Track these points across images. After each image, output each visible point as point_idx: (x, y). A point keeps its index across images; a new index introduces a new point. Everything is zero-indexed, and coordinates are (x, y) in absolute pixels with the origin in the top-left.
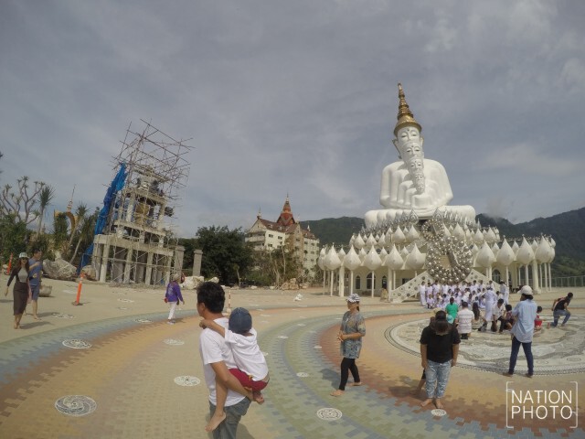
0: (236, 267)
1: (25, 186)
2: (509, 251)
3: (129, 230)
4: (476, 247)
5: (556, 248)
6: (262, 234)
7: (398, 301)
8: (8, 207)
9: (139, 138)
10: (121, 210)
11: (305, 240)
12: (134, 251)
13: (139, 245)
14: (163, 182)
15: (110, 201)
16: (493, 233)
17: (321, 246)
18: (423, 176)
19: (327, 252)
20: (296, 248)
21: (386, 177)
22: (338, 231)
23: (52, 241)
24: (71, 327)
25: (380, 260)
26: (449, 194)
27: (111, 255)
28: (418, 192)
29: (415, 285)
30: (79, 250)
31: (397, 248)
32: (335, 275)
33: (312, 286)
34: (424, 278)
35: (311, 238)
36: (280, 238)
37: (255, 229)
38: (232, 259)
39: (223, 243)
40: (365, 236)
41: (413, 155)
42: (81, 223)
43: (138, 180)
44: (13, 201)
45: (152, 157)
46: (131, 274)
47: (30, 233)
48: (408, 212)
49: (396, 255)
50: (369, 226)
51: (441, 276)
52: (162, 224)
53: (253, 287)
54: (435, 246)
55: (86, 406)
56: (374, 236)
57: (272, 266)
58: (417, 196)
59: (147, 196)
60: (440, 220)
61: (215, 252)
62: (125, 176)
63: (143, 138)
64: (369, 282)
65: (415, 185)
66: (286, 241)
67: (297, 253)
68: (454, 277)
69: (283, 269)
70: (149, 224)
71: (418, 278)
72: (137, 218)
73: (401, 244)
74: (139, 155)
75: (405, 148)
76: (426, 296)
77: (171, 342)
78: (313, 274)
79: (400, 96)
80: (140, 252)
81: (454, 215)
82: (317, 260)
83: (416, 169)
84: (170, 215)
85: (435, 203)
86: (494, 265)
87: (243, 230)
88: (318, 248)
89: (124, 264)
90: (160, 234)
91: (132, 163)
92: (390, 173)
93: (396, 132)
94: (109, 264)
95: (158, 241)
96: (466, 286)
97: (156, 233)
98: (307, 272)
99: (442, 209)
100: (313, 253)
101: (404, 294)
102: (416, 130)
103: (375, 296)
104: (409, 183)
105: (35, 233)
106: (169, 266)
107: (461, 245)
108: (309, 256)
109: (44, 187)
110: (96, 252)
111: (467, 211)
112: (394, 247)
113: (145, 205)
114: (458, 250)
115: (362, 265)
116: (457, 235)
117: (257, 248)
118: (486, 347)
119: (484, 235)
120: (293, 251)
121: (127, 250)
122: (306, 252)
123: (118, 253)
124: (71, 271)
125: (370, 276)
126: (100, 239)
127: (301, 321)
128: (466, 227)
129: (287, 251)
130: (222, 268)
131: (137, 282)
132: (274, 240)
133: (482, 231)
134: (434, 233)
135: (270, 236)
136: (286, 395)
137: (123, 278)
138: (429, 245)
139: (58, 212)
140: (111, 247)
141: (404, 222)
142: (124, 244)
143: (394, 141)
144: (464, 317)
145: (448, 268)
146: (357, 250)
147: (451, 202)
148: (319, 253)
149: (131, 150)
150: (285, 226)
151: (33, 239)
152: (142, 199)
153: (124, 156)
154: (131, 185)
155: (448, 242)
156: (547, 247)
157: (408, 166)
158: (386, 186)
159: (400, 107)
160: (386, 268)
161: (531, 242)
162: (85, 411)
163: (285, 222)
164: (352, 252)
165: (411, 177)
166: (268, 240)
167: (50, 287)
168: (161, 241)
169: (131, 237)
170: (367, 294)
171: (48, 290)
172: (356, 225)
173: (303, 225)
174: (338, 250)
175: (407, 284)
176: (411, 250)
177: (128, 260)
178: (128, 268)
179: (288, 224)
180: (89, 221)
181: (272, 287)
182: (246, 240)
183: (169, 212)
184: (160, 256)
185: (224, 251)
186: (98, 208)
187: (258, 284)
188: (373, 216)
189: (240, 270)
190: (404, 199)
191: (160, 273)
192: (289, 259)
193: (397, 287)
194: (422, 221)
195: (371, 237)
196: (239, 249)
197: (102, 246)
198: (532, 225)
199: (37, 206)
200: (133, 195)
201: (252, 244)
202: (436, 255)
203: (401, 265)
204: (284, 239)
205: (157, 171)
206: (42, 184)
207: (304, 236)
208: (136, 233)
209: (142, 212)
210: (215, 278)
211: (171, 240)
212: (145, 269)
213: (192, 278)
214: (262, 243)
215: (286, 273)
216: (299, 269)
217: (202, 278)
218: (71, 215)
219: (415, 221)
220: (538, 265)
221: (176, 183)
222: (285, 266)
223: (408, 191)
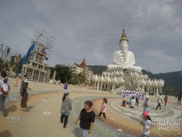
0: (66, 78)
1: (2, 47)
2: (150, 82)
3: (34, 63)
5: (164, 83)
6: (75, 68)
7: (115, 93)
9: (40, 35)
10: (32, 57)
11: (89, 71)
12: (35, 70)
13: (37, 68)
14: (46, 49)
15: (29, 54)
16: (146, 76)
18: (127, 56)
19: (95, 76)
20: (86, 74)
21: (116, 55)
22: (99, 70)
23: (9, 65)
24: (14, 94)
25: (110, 80)
26: (134, 63)
27: (27, 71)
28: (125, 61)
29: (120, 89)
30: (18, 68)
31: (116, 77)
32: (96, 83)
33: (90, 85)
35: (90, 71)
36: (81, 70)
37: (73, 66)
38: (65, 75)
39: (63, 70)
40: (107, 72)
41: (125, 49)
42: (19, 60)
43: (38, 48)
45: (43, 41)
46: (33, 77)
47: (3, 61)
48: (121, 66)
49: (115, 79)
50: (109, 70)
51: (129, 87)
52: (44, 62)
53: (71, 84)
54: (128, 78)
55: (17, 119)
56: (110, 73)
57: (77, 78)
58: (124, 62)
59: (40, 53)
60: (130, 70)
61: (60, 72)
62: (34, 46)
63: (41, 35)
64: (106, 87)
65: (124, 59)
66: (83, 71)
67: (86, 75)
68: (132, 88)
69: (81, 80)
70: (40, 62)
71: (122, 87)
72: (37, 60)
73: (118, 76)
74: (39, 40)
75: (122, 47)
76: (123, 93)
77: (43, 100)
78: (90, 82)
80: (37, 71)
81: (135, 69)
82: (92, 78)
83: (125, 54)
84: (47, 60)
85: (130, 65)
86: (145, 86)
87: (69, 67)
88: (92, 74)
89: (31, 74)
90: (43, 65)
91: (37, 42)
92: (117, 54)
93: (120, 42)
94: (27, 73)
96: (135, 92)
97: (42, 65)
98: (88, 81)
99: (132, 67)
100: (91, 75)
101: (117, 92)
102: (127, 41)
103: (108, 91)
104: (122, 58)
106: (45, 76)
107: (136, 79)
108: (89, 76)
109: (8, 48)
110: (23, 69)
111: (139, 68)
112: (115, 77)
113: (40, 56)
114: (134, 80)
115: (105, 81)
116: (135, 76)
117: (73, 72)
118: (138, 111)
119: (143, 76)
121: (33, 70)
122: (88, 75)
123: (30, 70)
124: (15, 75)
125: (107, 85)
126: (24, 66)
127: (84, 97)
128: (138, 73)
129: (83, 74)
130: (62, 78)
131: (35, 80)
132: (79, 70)
133: (143, 75)
134: (128, 74)
135: (78, 69)
137: (31, 78)
138: (126, 77)
139: (12, 55)
140: (28, 68)
141: (119, 69)
142: (32, 68)
143: (119, 44)
144: (133, 101)
145: (131, 85)
146: (104, 76)
147: (134, 65)
149: (37, 38)
150: (83, 66)
151: (4, 63)
152: (39, 54)
153: (35, 40)
154: (36, 49)
155: (132, 77)
156: (162, 82)
157: (123, 52)
158: (115, 58)
159: (123, 34)
160: (112, 83)
162: (16, 121)
163: (83, 65)
164: (102, 77)
165: (123, 56)
166: (77, 70)
168: (44, 68)
169: (34, 66)
170: (106, 90)
172: (105, 68)
173: (89, 66)
174: (98, 76)
175: (118, 89)
176: (120, 78)
177: (33, 73)
178: (33, 75)
179: (84, 66)
180: (22, 59)
181: (77, 85)
182: (70, 69)
184: (43, 72)
185: (63, 72)
186: (25, 55)
187: (73, 84)
188: (110, 66)
189: (68, 79)
190: (120, 62)
191: (43, 78)
192: (83, 77)
193: (115, 89)
194: (125, 70)
196: (68, 72)
197: (25, 68)
198: (159, 75)
199: (6, 53)
200: (36, 53)
202: (128, 81)
203: (117, 83)
204: (82, 70)
205: (45, 45)
206: (8, 47)
207: (88, 70)
208: (36, 65)
209: (38, 58)
210: (60, 81)
211: (47, 67)
212: (38, 76)
213: (52, 80)
214: (75, 71)
215: (82, 81)
216: (86, 80)
217: (55, 80)
218: (16, 57)
219: (123, 70)
220: (158, 88)
221: (50, 50)
222: (81, 79)
223: (122, 60)
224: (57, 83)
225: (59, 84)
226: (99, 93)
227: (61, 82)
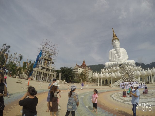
0: (70, 78)
1: (16, 55)
2: (144, 72)
3: (42, 67)
4: (135, 71)
6: (77, 69)
7: (114, 87)
8: (12, 60)
10: (40, 62)
11: (89, 71)
12: (43, 73)
13: (45, 71)
14: (51, 55)
15: (38, 60)
16: (140, 67)
17: (93, 72)
18: (120, 53)
19: (95, 74)
20: (87, 73)
21: (110, 53)
22: (98, 68)
23: (22, 69)
25: (109, 76)
26: (127, 57)
27: (37, 74)
28: (119, 57)
29: (119, 82)
30: (29, 72)
31: (114, 72)
32: (97, 80)
33: (91, 83)
34: (121, 81)
36: (82, 70)
37: (75, 68)
38: (69, 76)
39: (67, 71)
40: (105, 70)
41: (117, 47)
42: (30, 65)
43: (45, 54)
44: (13, 59)
45: (49, 49)
46: (43, 79)
47: (17, 67)
48: (116, 62)
49: (113, 74)
50: (106, 67)
51: (126, 80)
52: (51, 66)
53: (75, 83)
54: (124, 72)
56: (107, 69)
57: (80, 78)
58: (119, 58)
59: (47, 59)
60: (125, 64)
61: (65, 74)
62: (42, 53)
63: (46, 44)
64: (106, 82)
65: (118, 55)
66: (84, 71)
67: (87, 74)
68: (129, 80)
70: (47, 66)
71: (119, 80)
73: (115, 71)
74: (45, 48)
75: (115, 45)
76: (122, 86)
78: (91, 80)
79: (113, 32)
80: (45, 73)
81: (129, 63)
82: (92, 76)
83: (118, 51)
84: (53, 64)
85: (124, 60)
86: (140, 76)
87: (72, 68)
88: (92, 73)
89: (41, 76)
91: (43, 50)
92: (111, 52)
93: (112, 41)
94: (37, 76)
95: (50, 70)
96: (133, 82)
97: (49, 68)
98: (89, 79)
99: (126, 61)
100: (91, 74)
101: (116, 85)
102: (118, 40)
103: (108, 85)
104: (116, 55)
105: (18, 67)
106: (53, 77)
107: (131, 71)
108: (90, 75)
109: (21, 55)
110: (34, 72)
111: (132, 62)
112: (113, 72)
113: (47, 61)
114: (130, 72)
115: (104, 77)
116: (130, 68)
117: (76, 73)
120: (86, 74)
121: (42, 72)
122: (89, 74)
123: (39, 73)
124: (27, 77)
125: (106, 80)
126: (35, 69)
127: (87, 92)
128: (132, 66)
129: (84, 74)
130: (66, 78)
131: (44, 81)
132: (80, 71)
133: (137, 67)
134: (124, 68)
135: (79, 69)
136: (83, 112)
137: (40, 80)
138: (122, 72)
139: (24, 62)
140: (38, 71)
141: (115, 65)
142: (41, 71)
143: (112, 44)
145: (128, 77)
146: (103, 73)
147: (128, 60)
148: (92, 74)
149: (43, 47)
150: (83, 67)
151: (17, 68)
152: (46, 60)
153: (41, 48)
154: (43, 56)
155: (128, 70)
157: (116, 50)
158: (110, 56)
159: (113, 34)
160: (111, 78)
161: (150, 69)
163: (83, 66)
164: (102, 73)
165: (117, 53)
166: (79, 71)
167: (21, 81)
168: (51, 70)
169: (43, 69)
170: (106, 85)
171: (21, 82)
172: (102, 66)
173: (88, 67)
174: (98, 73)
175: (116, 82)
176: (117, 73)
177: (42, 75)
178: (42, 77)
179: (84, 67)
180: (32, 65)
181: (80, 83)
182: (73, 70)
183: (53, 63)
184: (50, 74)
185: (67, 73)
186: (34, 61)
187: (76, 82)
188: (107, 64)
190: (115, 59)
191: (50, 79)
192: (84, 76)
193: (114, 83)
194: (120, 65)
195: (107, 70)
196: (71, 73)
197: (35, 71)
199: (19, 60)
200: (44, 58)
201: (75, 72)
202: (124, 74)
203: (115, 77)
204: (83, 70)
205: (50, 52)
206: (20, 55)
207: (89, 70)
208: (44, 68)
209: (46, 63)
210: (65, 80)
211: (53, 70)
212: (46, 78)
213: (58, 80)
214: (77, 71)
215: (84, 79)
216: (87, 78)
217: (61, 80)
218: (28, 63)
219: (118, 65)
220: (153, 76)
221: (55, 56)
222: (83, 78)
223: (117, 57)
224: (62, 83)
225: (65, 83)
226: (100, 88)
227: (66, 82)
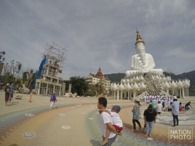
0: (83, 90)
1: (13, 63)
2: (174, 84)
3: (47, 77)
4: (163, 83)
5: (190, 83)
6: (91, 79)
8: (8, 70)
9: (51, 48)
10: (45, 71)
11: (106, 81)
12: (49, 84)
13: (51, 83)
14: (58, 62)
15: (41, 68)
16: (169, 78)
17: (111, 83)
18: (145, 59)
19: (113, 85)
20: (103, 84)
21: (133, 60)
22: (117, 78)
23: (22, 81)
24: (28, 109)
25: (131, 87)
26: (154, 65)
27: (41, 86)
28: (144, 65)
29: (143, 96)
30: (31, 84)
31: (137, 83)
32: (116, 93)
33: (108, 96)
34: (146, 93)
35: (108, 80)
37: (89, 77)
38: (81, 87)
39: (79, 82)
40: (126, 80)
41: (142, 52)
42: (32, 75)
43: (50, 61)
44: (9, 68)
45: (55, 54)
46: (48, 92)
47: (15, 79)
48: (140, 71)
49: (136, 85)
50: (127, 76)
51: (151, 93)
52: (58, 76)
53: (89, 96)
54: (149, 83)
55: (33, 135)
56: (129, 79)
57: (95, 90)
58: (143, 66)
59: (53, 66)
60: (151, 74)
61: (76, 85)
62: (46, 60)
63: (52, 47)
64: (127, 95)
65: (142, 62)
66: (100, 81)
68: (156, 93)
70: (54, 75)
71: (144, 93)
72: (50, 74)
73: (138, 82)
74: (51, 53)
75: (139, 50)
76: (146, 100)
77: (61, 114)
78: (108, 92)
79: (137, 32)
80: (51, 85)
81: (156, 72)
82: (110, 87)
83: (143, 57)
84: (61, 73)
85: (149, 68)
86: (169, 89)
87: (85, 78)
88: (110, 84)
89: (46, 89)
90: (57, 79)
91: (48, 56)
92: (134, 58)
93: (136, 44)
94: (41, 89)
95: (57, 81)
96: (160, 96)
98: (106, 91)
99: (152, 70)
100: (108, 85)
102: (143, 43)
103: (129, 99)
104: (141, 61)
105: (16, 78)
106: (60, 89)
107: (158, 82)
108: (107, 86)
110: (36, 85)
111: (160, 71)
113: (52, 69)
114: (157, 84)
115: (125, 89)
116: (157, 79)
117: (90, 84)
118: (166, 117)
119: (166, 79)
120: (102, 84)
121: (47, 84)
122: (106, 85)
123: (44, 85)
124: (28, 91)
125: (127, 93)
126: (38, 81)
128: (160, 76)
129: (100, 84)
130: (78, 90)
131: (50, 95)
132: (95, 81)
133: (165, 77)
134: (149, 78)
135: (94, 79)
136: (99, 132)
137: (45, 93)
138: (148, 82)
139: (24, 72)
140: (41, 83)
141: (139, 74)
142: (46, 82)
143: (135, 47)
144: (159, 106)
145: (154, 90)
146: (123, 84)
147: (154, 68)
148: (110, 85)
149: (48, 51)
150: (99, 76)
151: (16, 80)
152: (52, 67)
153: (46, 53)
154: (48, 63)
155: (154, 81)
156: (187, 82)
157: (140, 56)
158: (133, 62)
159: (137, 36)
160: (133, 90)
161: (182, 81)
162: (32, 137)
163: (99, 75)
164: (122, 84)
165: (141, 59)
166: (94, 81)
167: (21, 96)
168: (58, 81)
169: (48, 80)
170: (127, 99)
171: (21, 97)
172: (123, 76)
173: (105, 76)
174: (117, 84)
175: (140, 96)
176: (141, 84)
177: (47, 87)
178: (47, 90)
179: (100, 76)
180: (34, 74)
181: (95, 96)
182: (86, 81)
183: (60, 72)
184: (58, 86)
185: (79, 84)
186: (37, 70)
187: (90, 96)
188: (128, 72)
189: (84, 91)
190: (139, 67)
191: (58, 92)
192: (100, 87)
193: (136, 96)
194: (145, 74)
195: (128, 80)
196: (84, 84)
197: (38, 83)
198: (182, 75)
199: (17, 70)
200: (49, 66)
201: (88, 82)
202: (149, 85)
203: (138, 89)
204: (99, 80)
205: (57, 58)
206: (19, 63)
207: (105, 79)
208: (49, 78)
209: (52, 72)
210: (76, 93)
211: (61, 81)
212: (53, 90)
213: (68, 93)
214: (91, 82)
215: (100, 92)
216: (104, 91)
217: (71, 93)
218: (28, 73)
219: (142, 74)
220: (184, 89)
221: (63, 62)
222: (99, 90)
223: (140, 64)
224: (73, 96)
225: (76, 97)
226: (119, 103)
227: (77, 95)
